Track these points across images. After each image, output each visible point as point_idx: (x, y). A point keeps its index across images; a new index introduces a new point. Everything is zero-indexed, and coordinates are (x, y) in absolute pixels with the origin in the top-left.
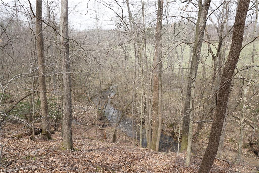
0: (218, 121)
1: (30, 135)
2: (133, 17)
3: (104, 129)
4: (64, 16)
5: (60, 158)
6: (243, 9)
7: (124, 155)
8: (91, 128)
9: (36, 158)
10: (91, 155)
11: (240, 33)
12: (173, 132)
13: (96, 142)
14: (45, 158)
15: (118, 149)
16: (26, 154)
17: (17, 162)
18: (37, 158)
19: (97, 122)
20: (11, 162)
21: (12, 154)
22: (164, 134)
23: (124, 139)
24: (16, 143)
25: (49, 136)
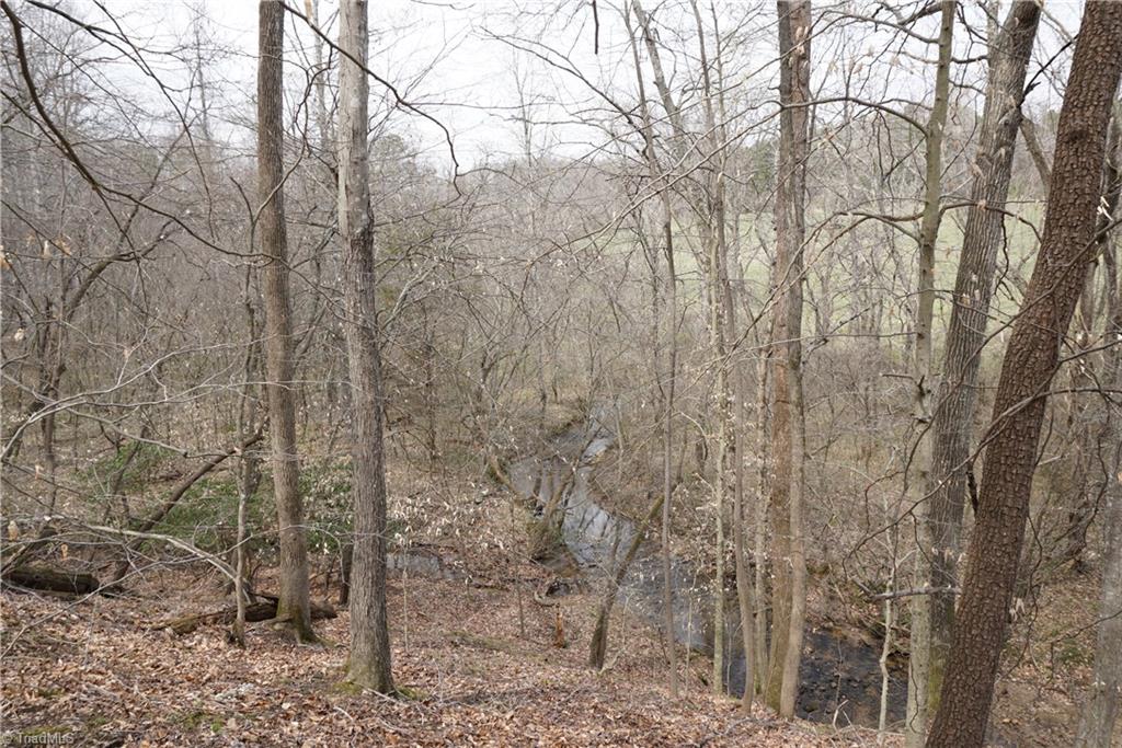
0: (983, 598)
1: (227, 623)
2: (676, 103)
3: (555, 601)
4: (350, 124)
5: (326, 728)
6: (1096, 62)
7: (620, 727)
8: (498, 596)
9: (225, 724)
10: (468, 719)
11: (1083, 177)
12: (876, 625)
13: (508, 659)
14: (260, 726)
15: (596, 700)
16: (189, 702)
17: (146, 736)
18: (229, 722)
19: (526, 570)
20: (124, 736)
21: (133, 702)
22: (834, 635)
23: (646, 652)
24: (164, 655)
25: (304, 629)
